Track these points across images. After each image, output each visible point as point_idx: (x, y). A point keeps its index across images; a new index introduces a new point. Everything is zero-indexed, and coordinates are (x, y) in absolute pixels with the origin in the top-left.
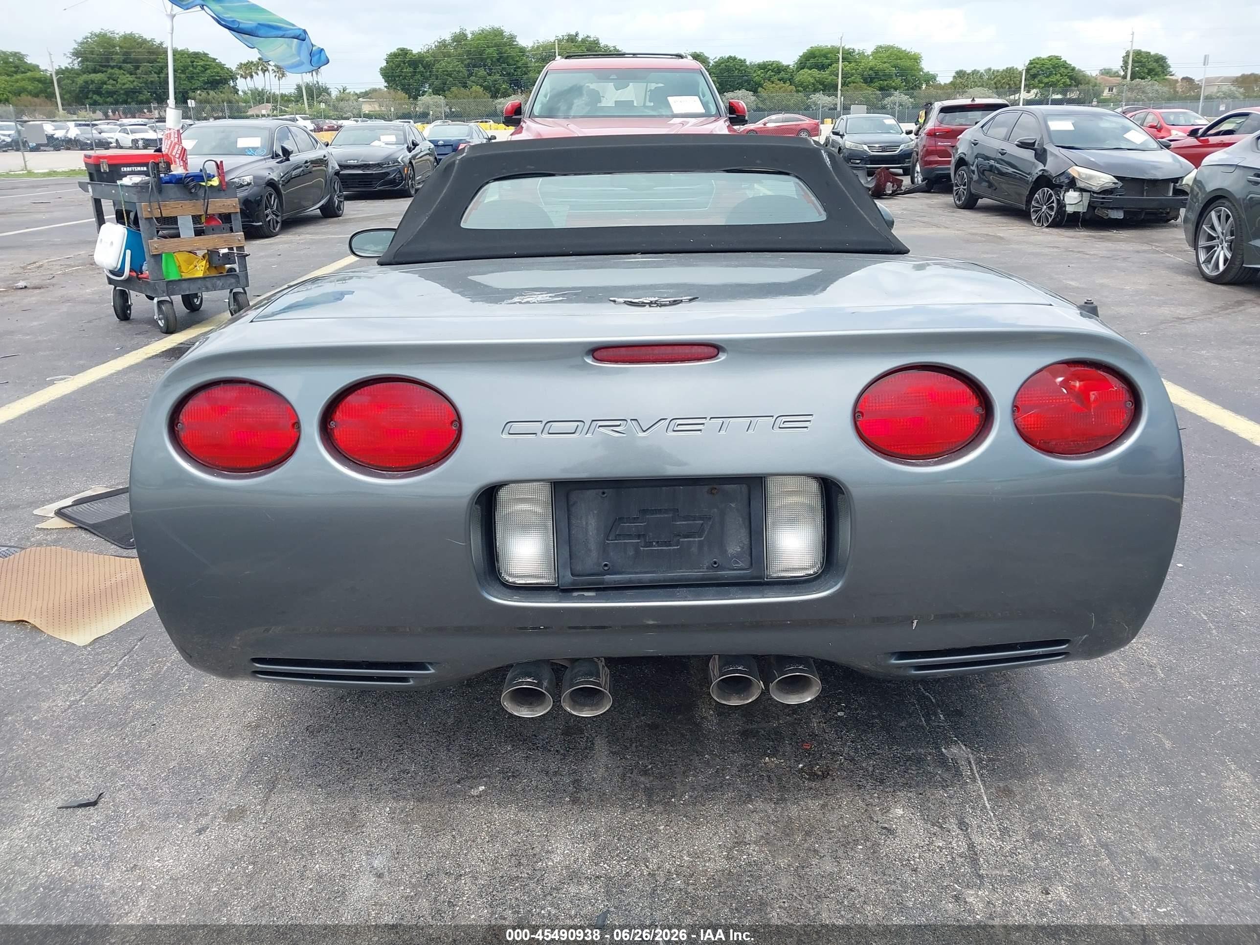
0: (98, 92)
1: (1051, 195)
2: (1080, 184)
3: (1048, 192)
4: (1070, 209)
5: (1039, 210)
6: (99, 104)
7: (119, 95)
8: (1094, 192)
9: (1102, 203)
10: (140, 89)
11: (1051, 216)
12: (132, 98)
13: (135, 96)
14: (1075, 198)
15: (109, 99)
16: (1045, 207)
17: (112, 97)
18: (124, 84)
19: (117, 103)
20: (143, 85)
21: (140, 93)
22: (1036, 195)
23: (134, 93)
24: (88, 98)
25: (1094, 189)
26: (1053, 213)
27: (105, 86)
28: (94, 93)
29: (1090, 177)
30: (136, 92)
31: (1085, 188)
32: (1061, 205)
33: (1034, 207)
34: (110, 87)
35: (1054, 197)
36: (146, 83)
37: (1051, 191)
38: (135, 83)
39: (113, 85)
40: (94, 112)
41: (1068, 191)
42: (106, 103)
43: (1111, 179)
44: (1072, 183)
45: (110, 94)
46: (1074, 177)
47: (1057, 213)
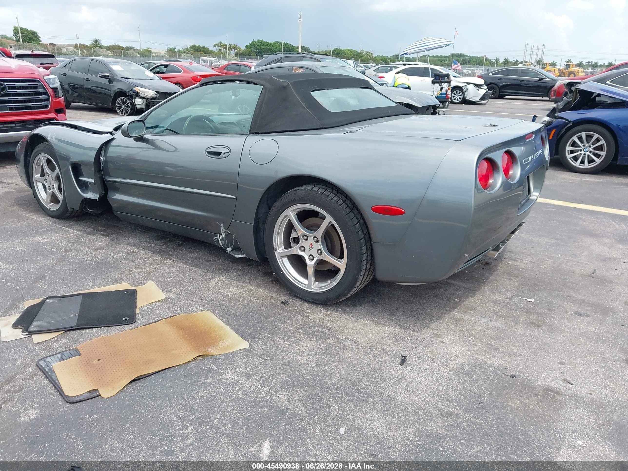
1: (126, 101)
2: (141, 95)
3: (124, 99)
4: (138, 107)
5: (121, 108)
8: (148, 99)
9: (153, 103)
11: (129, 110)
14: (140, 102)
16: (124, 106)
22: (117, 101)
25: (148, 97)
26: (130, 109)
29: (145, 92)
31: (144, 97)
32: (133, 105)
33: (117, 106)
35: (128, 101)
37: (125, 99)
41: (136, 98)
43: (153, 93)
44: (137, 95)
46: (138, 92)
47: (131, 109)
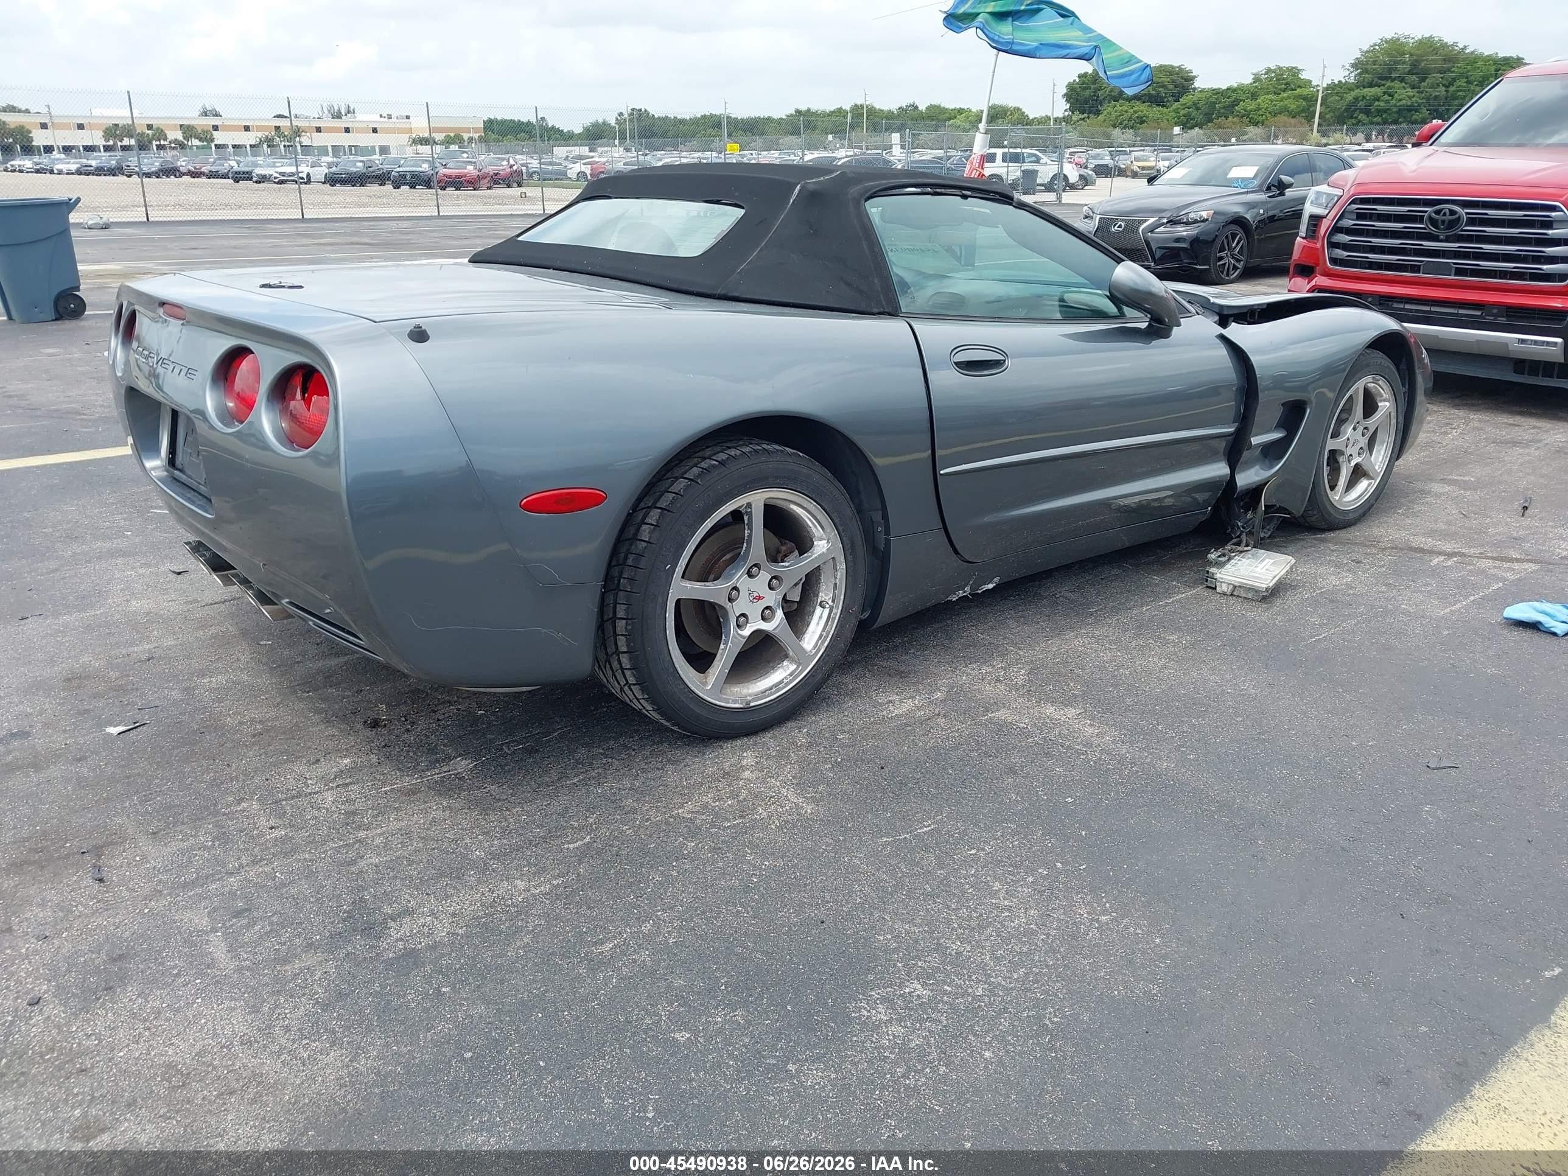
0: (1367, 111)
6: (1363, 124)
7: (1389, 114)
10: (1419, 106)
12: (1404, 117)
13: (1409, 115)
15: (1378, 119)
17: (1381, 116)
18: (1401, 100)
19: (1385, 122)
20: (1424, 101)
21: (1416, 111)
23: (1410, 111)
24: (1352, 118)
27: (1377, 103)
28: (1361, 111)
30: (1412, 110)
34: (1382, 104)
36: (1428, 99)
38: (1414, 99)
39: (1387, 102)
40: (1355, 134)
42: (1372, 123)
45: (1380, 112)
